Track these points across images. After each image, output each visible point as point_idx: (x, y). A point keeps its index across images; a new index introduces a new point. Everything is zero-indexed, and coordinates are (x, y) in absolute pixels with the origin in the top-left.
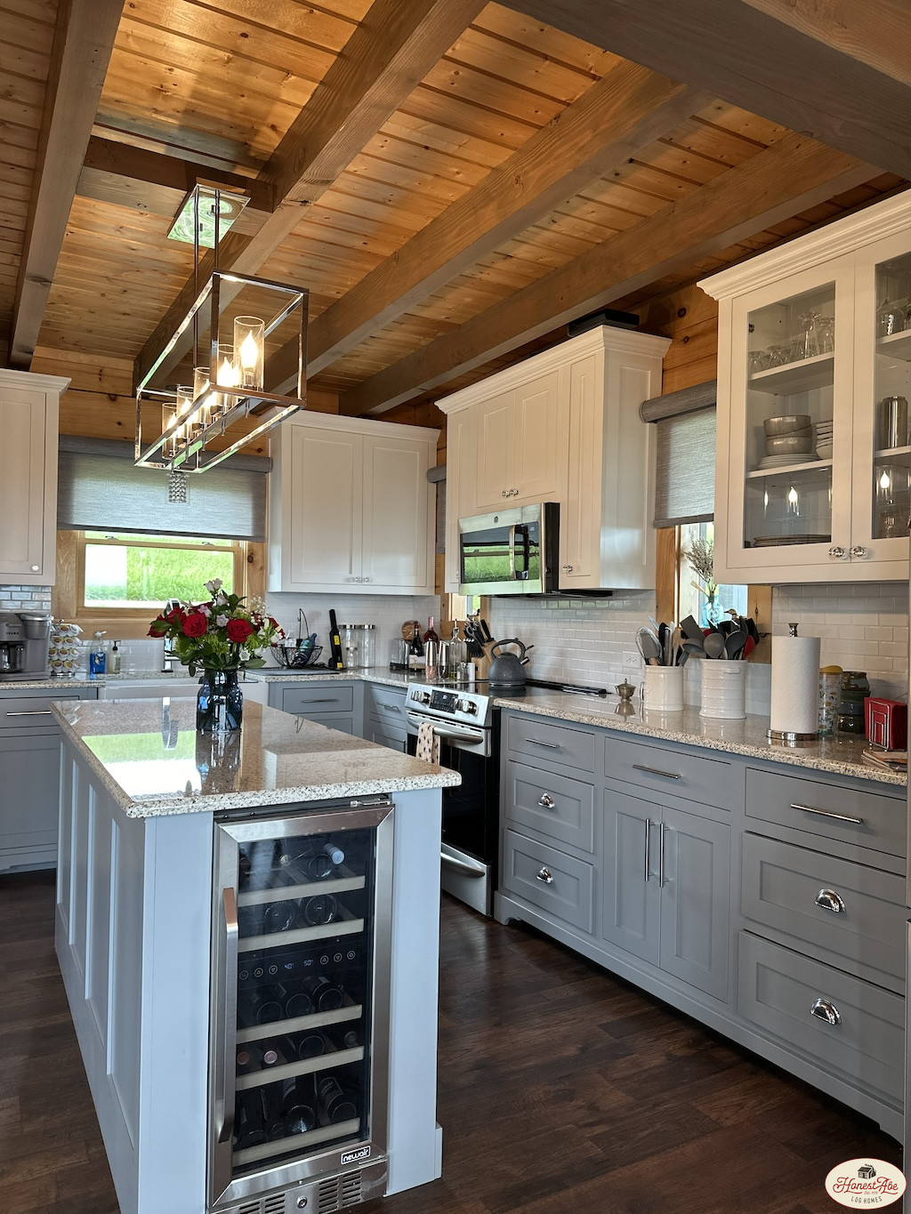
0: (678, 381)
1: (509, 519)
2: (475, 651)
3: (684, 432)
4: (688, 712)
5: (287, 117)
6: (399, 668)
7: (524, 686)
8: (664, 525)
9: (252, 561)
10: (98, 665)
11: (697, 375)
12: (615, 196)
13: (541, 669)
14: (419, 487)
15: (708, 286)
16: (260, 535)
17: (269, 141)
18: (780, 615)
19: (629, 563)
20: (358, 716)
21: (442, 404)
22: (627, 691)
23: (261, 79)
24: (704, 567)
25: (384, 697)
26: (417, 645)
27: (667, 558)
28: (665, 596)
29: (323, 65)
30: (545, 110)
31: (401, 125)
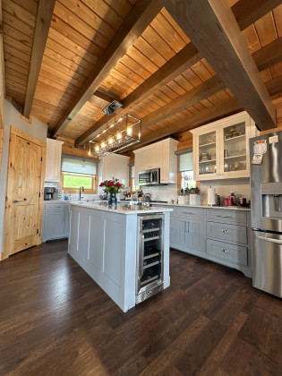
0: (180, 148)
2: (140, 196)
5: (130, 91)
6: (123, 200)
8: (179, 172)
9: (96, 179)
10: (66, 199)
11: (186, 147)
12: (178, 114)
14: (127, 168)
16: (97, 175)
17: (124, 96)
18: (202, 187)
19: (174, 178)
21: (134, 152)
24: (187, 179)
27: (179, 178)
28: (179, 185)
29: (142, 81)
30: (175, 96)
31: (151, 97)
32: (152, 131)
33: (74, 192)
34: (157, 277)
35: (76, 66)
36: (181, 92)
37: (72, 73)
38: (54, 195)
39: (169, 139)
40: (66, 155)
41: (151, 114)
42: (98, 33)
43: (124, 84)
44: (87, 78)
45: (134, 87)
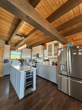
0: (44, 48)
1: (36, 54)
2: (34, 61)
3: (45, 50)
4: (45, 64)
5: (27, 34)
6: (30, 62)
7: (37, 63)
8: (44, 55)
9: (21, 56)
10: (12, 62)
11: (46, 48)
12: (42, 39)
13: (37, 62)
14: (31, 52)
15: (46, 44)
16: (22, 54)
17: (26, 35)
18: (50, 59)
19: (42, 56)
20: (27, 64)
21: (32, 48)
22: (42, 63)
23: (26, 32)
24: (46, 57)
25: (29, 63)
26: (30, 60)
27: (44, 56)
28: (44, 58)
29: (29, 32)
30: (40, 35)
31: (33, 35)
32: (36, 43)
33: (15, 60)
34: (31, 88)
35: (10, 28)
36: (41, 34)
37: (9, 29)
38: (7, 62)
39: (41, 45)
40: (11, 49)
41: (35, 39)
42: (13, 21)
43: (25, 32)
44: (13, 30)
45: (28, 33)
